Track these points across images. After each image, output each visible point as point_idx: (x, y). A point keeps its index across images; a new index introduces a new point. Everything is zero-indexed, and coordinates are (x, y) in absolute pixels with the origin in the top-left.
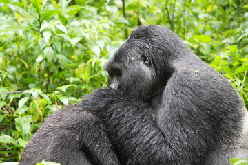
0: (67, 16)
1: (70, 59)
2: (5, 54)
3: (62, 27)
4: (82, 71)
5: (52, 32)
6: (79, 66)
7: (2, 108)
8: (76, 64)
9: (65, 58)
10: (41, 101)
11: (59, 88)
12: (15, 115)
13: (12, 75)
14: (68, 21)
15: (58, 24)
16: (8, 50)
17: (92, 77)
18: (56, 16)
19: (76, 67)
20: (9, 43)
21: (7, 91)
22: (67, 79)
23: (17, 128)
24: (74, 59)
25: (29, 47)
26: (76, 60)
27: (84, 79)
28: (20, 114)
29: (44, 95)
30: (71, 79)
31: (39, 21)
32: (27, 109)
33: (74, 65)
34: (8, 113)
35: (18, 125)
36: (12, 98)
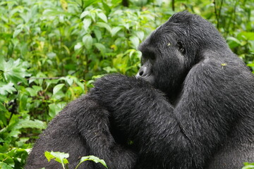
0: (110, 5)
1: (110, 48)
2: (48, 39)
3: (102, 16)
4: (120, 61)
5: (92, 20)
6: (118, 56)
7: (38, 93)
8: (115, 54)
9: (104, 47)
10: (76, 89)
11: (95, 77)
12: (49, 101)
13: (52, 60)
14: (113, 10)
15: (99, 12)
16: (51, 35)
17: (130, 68)
18: (101, 4)
19: (115, 57)
20: (52, 29)
21: (44, 77)
22: (104, 69)
23: (50, 114)
24: (113, 49)
25: (72, 33)
26: (116, 49)
27: (121, 69)
28: (55, 100)
29: (79, 83)
30: (108, 69)
31: (82, 7)
32: (63, 95)
33: (113, 55)
34: (43, 98)
35: (51, 111)
36: (49, 84)
